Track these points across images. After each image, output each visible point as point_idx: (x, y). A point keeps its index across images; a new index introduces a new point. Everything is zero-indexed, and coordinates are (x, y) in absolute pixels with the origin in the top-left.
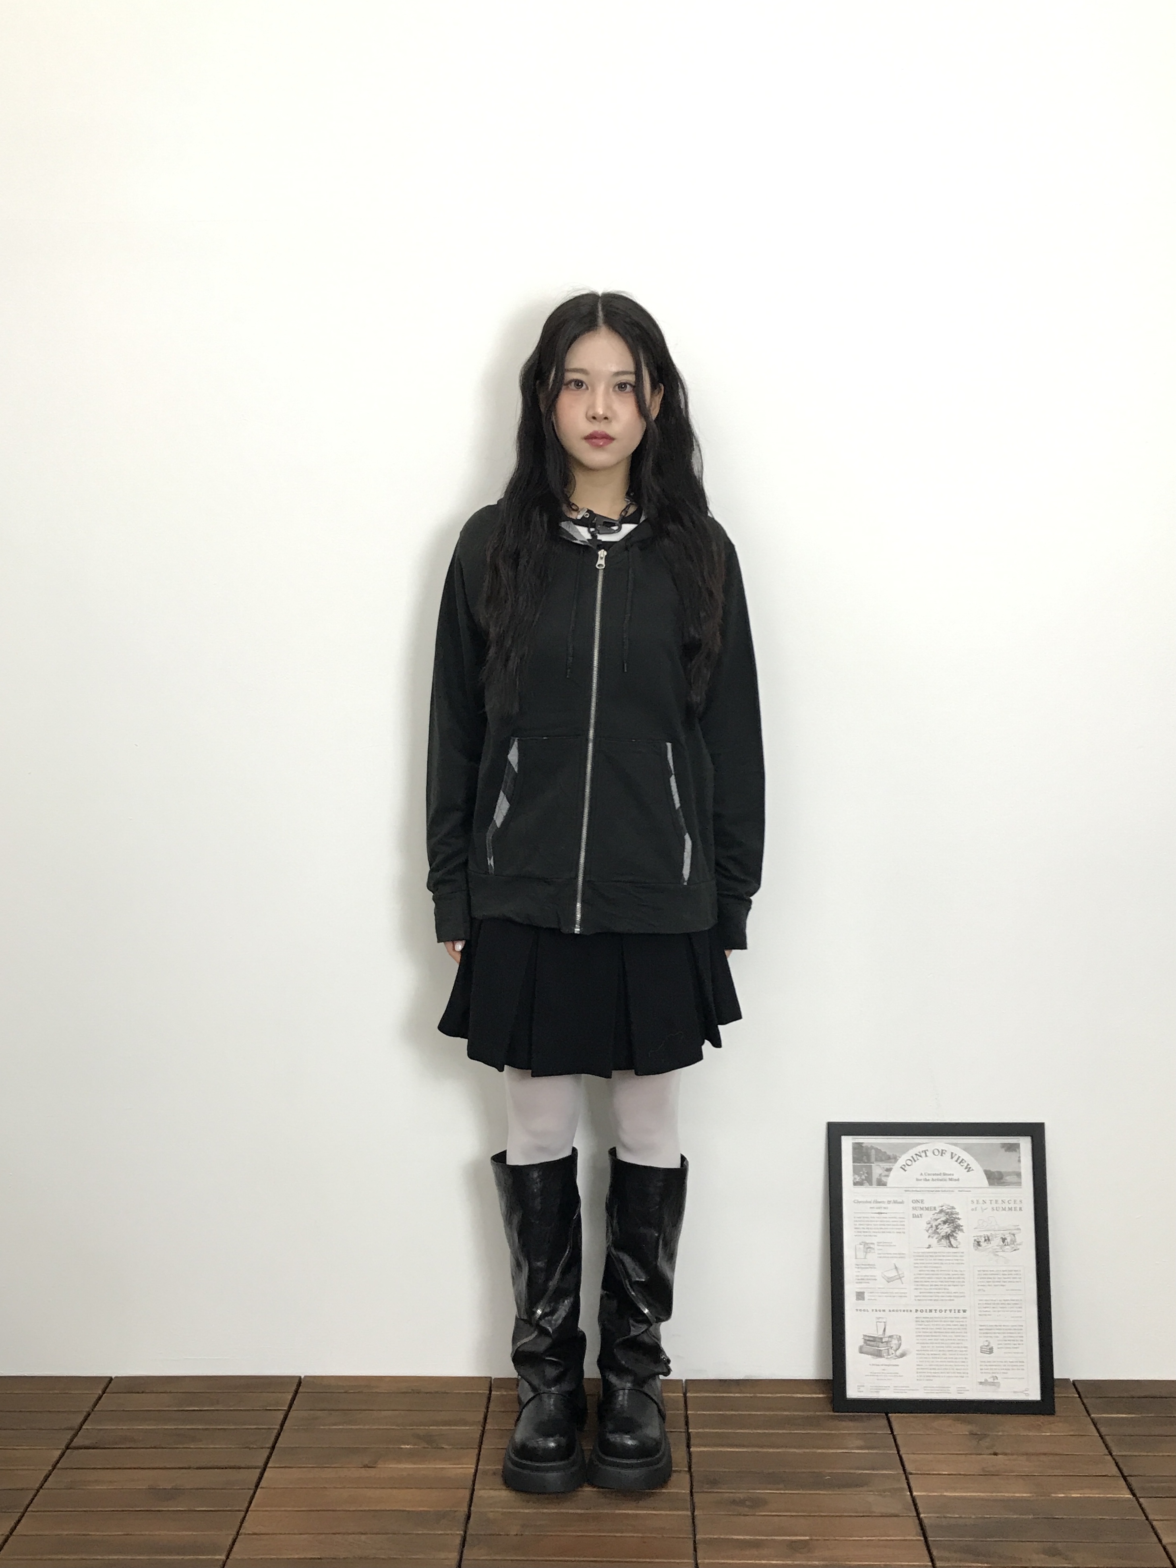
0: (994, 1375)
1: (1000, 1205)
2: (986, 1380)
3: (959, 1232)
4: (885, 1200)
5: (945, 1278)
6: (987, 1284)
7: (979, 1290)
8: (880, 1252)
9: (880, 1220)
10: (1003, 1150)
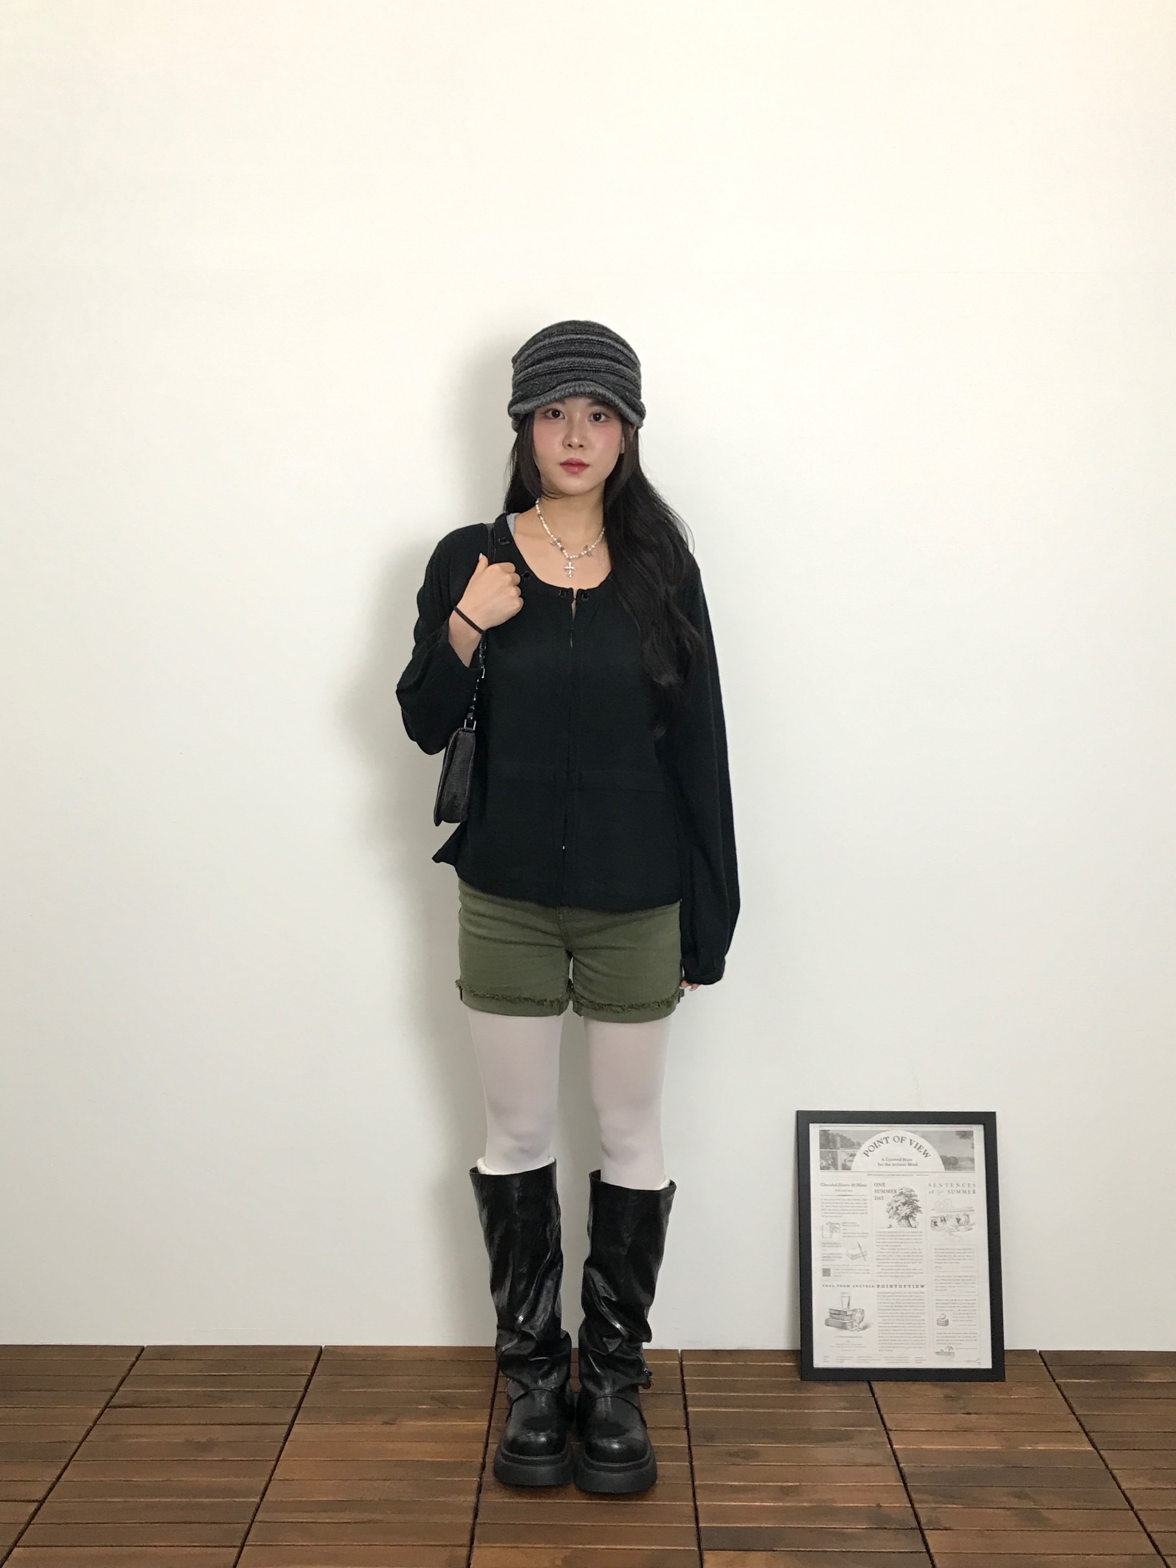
0: (949, 1345)
1: (955, 1188)
2: (942, 1351)
3: (918, 1213)
4: (850, 1183)
5: (905, 1256)
6: (943, 1261)
7: (936, 1267)
8: (845, 1231)
9: (845, 1202)
10: (958, 1137)
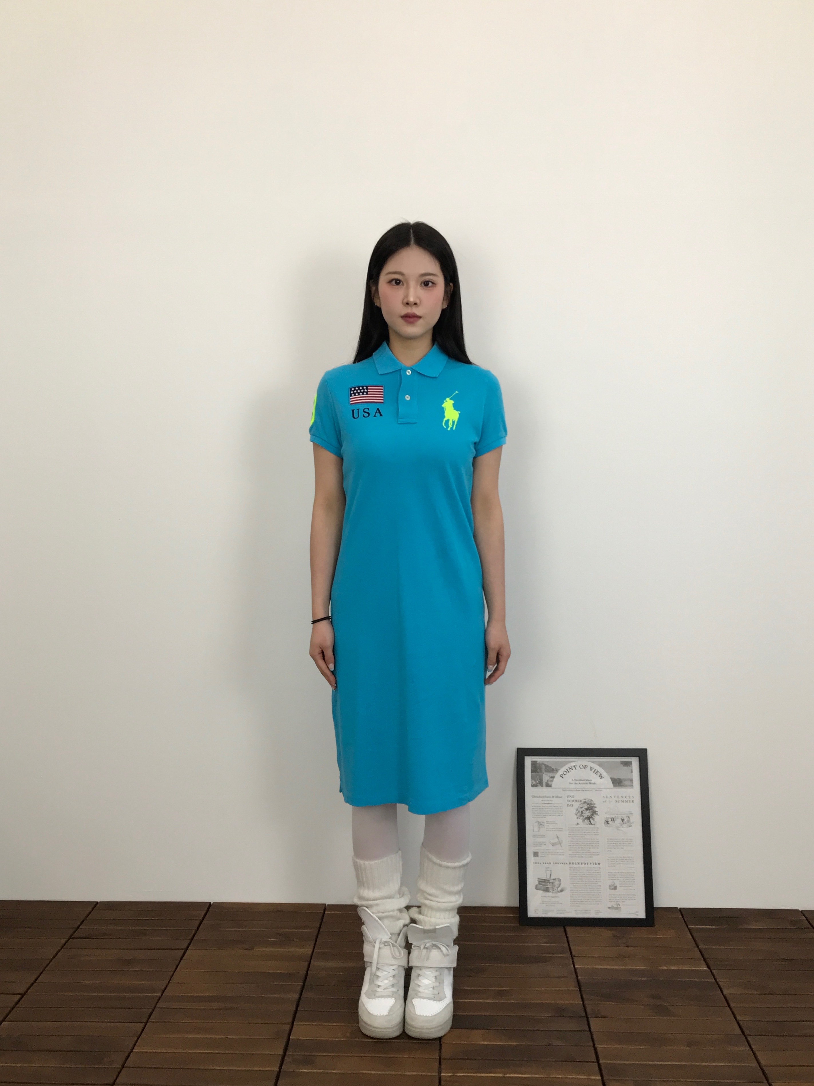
0: (617, 903)
1: (621, 799)
2: (612, 906)
3: (596, 816)
4: (551, 796)
5: (587, 844)
6: (613, 847)
7: (608, 851)
9: (548, 808)
10: (622, 765)
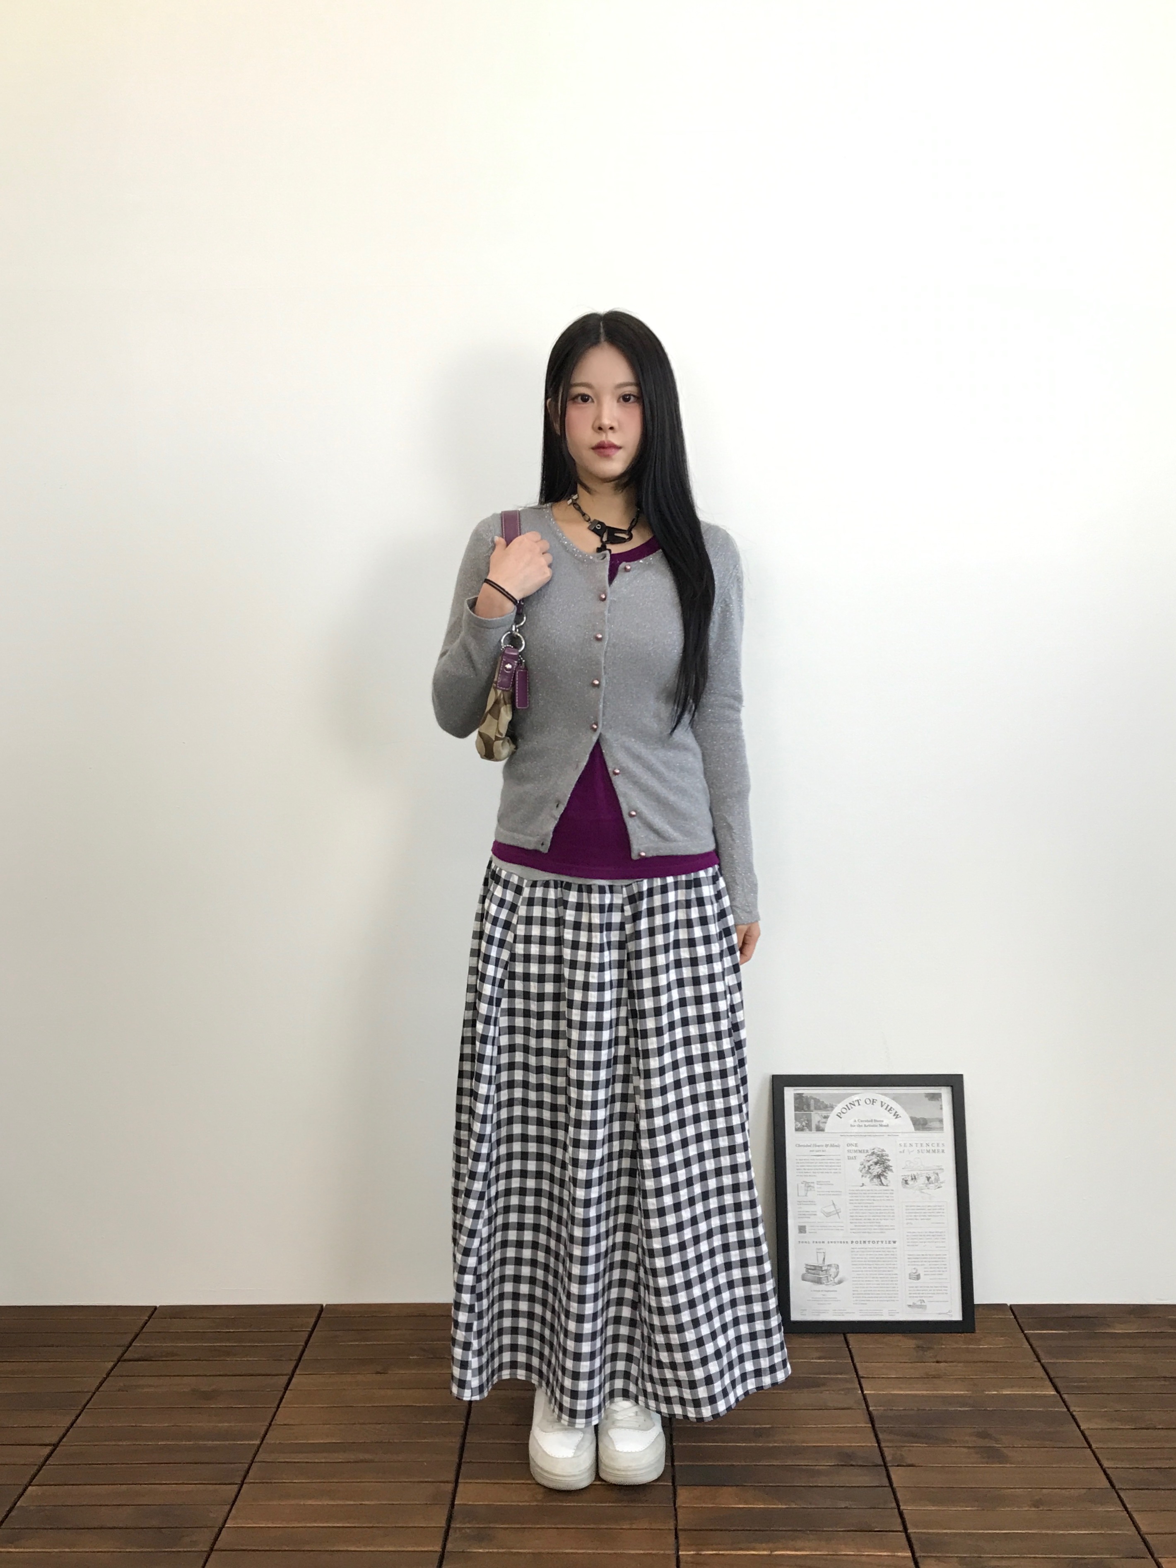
0: (921, 1299)
1: (925, 1148)
2: (914, 1304)
3: (889, 1173)
4: (824, 1144)
5: (877, 1213)
6: (914, 1218)
7: (907, 1224)
8: (819, 1190)
9: (818, 1161)
10: (927, 1099)
